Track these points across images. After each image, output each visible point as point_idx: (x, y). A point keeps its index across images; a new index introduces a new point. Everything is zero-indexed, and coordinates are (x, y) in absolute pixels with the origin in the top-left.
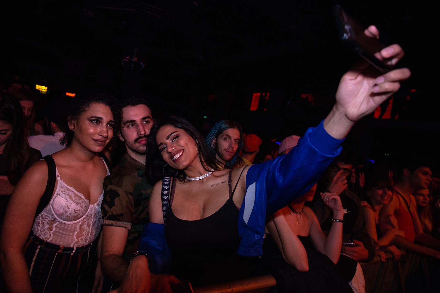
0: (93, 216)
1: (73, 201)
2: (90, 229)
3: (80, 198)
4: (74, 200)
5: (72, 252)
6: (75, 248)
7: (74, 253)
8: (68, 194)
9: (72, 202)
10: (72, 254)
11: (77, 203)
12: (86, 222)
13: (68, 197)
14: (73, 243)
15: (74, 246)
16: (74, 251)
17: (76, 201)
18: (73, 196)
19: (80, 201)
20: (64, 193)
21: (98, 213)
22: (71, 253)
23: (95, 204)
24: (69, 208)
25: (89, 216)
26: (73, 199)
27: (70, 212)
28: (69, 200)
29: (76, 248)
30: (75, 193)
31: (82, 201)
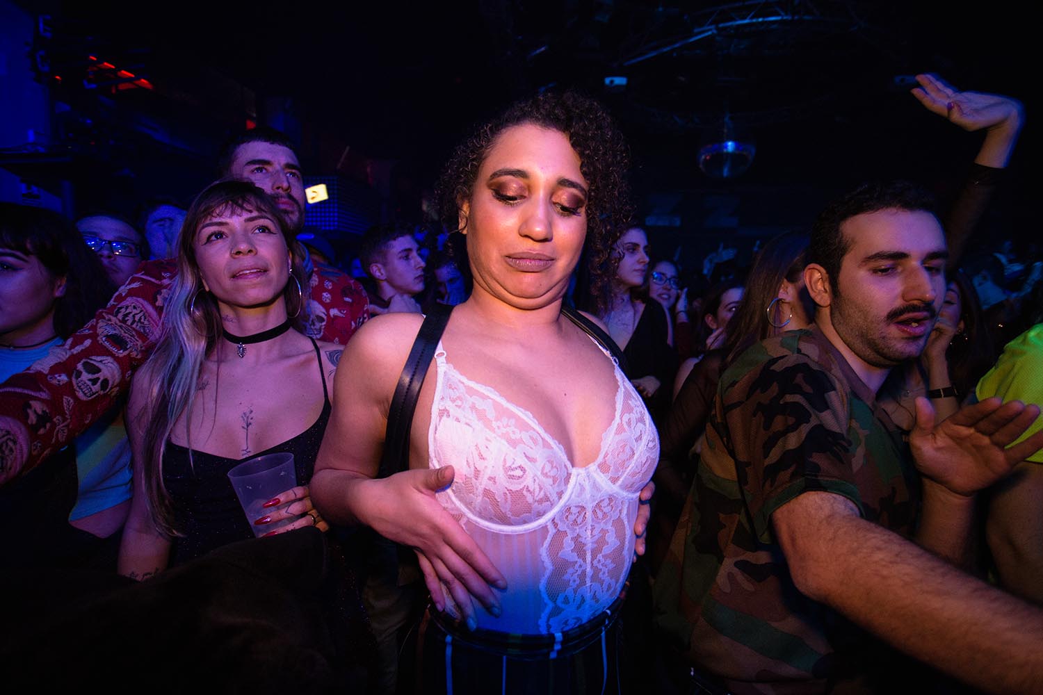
0: (589, 514)
1: (493, 430)
2: (584, 560)
3: (524, 427)
4: (499, 427)
5: (553, 650)
6: (559, 636)
7: (559, 652)
8: (473, 407)
9: (489, 434)
10: (553, 655)
11: (513, 443)
12: (569, 537)
13: (473, 418)
14: (544, 616)
15: (549, 627)
16: (557, 647)
17: (504, 430)
18: (491, 414)
19: (525, 436)
20: (459, 403)
21: (607, 501)
22: (548, 654)
23: (593, 467)
24: (482, 458)
25: (574, 510)
26: (494, 424)
27: (489, 473)
28: (478, 425)
29: (560, 634)
30: (502, 406)
31: (532, 438)
